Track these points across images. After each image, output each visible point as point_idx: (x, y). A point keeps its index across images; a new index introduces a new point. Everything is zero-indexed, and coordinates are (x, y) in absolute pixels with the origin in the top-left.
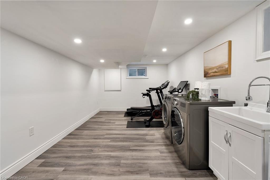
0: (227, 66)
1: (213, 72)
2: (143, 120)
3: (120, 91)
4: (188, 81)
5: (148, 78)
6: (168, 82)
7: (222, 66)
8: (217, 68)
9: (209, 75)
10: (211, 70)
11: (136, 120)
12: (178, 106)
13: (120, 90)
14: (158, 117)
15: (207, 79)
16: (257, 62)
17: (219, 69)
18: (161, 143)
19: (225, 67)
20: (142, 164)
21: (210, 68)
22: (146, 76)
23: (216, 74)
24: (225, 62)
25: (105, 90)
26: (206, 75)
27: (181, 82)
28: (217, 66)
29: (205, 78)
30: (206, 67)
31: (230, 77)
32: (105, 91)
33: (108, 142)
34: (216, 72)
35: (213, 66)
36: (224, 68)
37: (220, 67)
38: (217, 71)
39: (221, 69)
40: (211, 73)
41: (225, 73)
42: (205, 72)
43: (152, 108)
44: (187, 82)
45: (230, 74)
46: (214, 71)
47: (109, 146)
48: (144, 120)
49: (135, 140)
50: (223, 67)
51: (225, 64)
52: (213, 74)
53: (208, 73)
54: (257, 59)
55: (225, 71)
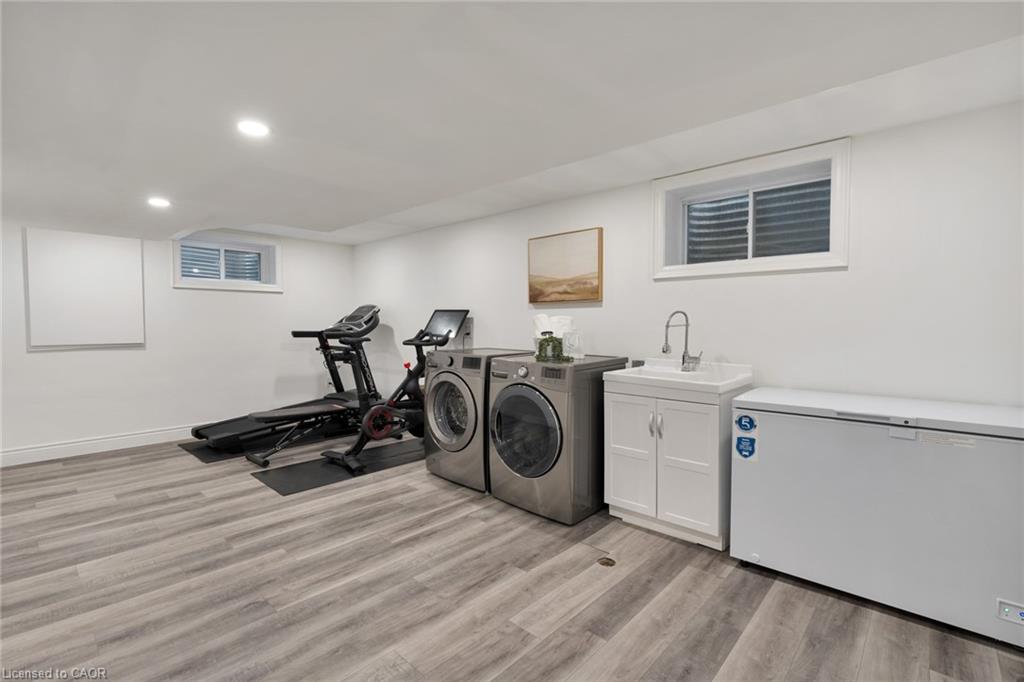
0: (595, 283)
1: (558, 293)
2: (317, 456)
3: (139, 346)
4: (467, 312)
5: (281, 293)
6: (376, 310)
7: (583, 281)
8: (571, 283)
9: (547, 299)
10: (553, 287)
11: (283, 462)
12: (532, 380)
13: (141, 341)
14: (383, 432)
15: (536, 308)
16: (654, 282)
17: (577, 287)
18: (456, 500)
19: (592, 284)
20: (477, 558)
21: (547, 280)
22: (274, 283)
23: (568, 297)
24: (591, 274)
25: (33, 344)
26: (536, 297)
27: (436, 311)
28: (570, 280)
29: (531, 305)
30: (535, 277)
31: (601, 306)
32: (29, 352)
33: (282, 557)
34: (566, 293)
35: (560, 277)
36: (589, 286)
37: (577, 281)
38: (569, 290)
39: (582, 286)
40: (552, 293)
41: (592, 297)
42: (531, 288)
43: (360, 404)
44: (464, 314)
45: (601, 301)
46: (561, 289)
47: (305, 566)
48: (322, 455)
49: (376, 519)
50: (585, 283)
51: (590, 277)
52: (558, 297)
53: (541, 293)
54: (656, 277)
55: (592, 293)
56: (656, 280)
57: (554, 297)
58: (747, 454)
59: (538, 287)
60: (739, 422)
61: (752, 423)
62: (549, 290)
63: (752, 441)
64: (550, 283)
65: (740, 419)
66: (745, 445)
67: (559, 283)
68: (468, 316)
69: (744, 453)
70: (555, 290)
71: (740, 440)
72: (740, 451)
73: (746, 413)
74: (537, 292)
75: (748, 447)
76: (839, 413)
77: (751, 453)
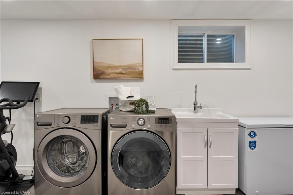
0: (141, 69)
1: (116, 73)
4: (38, 83)
7: (134, 67)
8: (125, 68)
9: (107, 77)
10: (112, 69)
16: (173, 70)
17: (129, 70)
19: (138, 69)
21: (107, 65)
23: (122, 76)
24: (138, 63)
28: (124, 66)
30: (99, 63)
34: (122, 73)
36: (137, 70)
37: (129, 67)
38: (123, 72)
39: (132, 70)
40: (111, 73)
41: (139, 76)
44: (36, 84)
45: (143, 79)
46: (118, 71)
50: (135, 69)
51: (137, 65)
52: (116, 75)
53: (103, 73)
54: (174, 68)
55: (139, 74)
56: (174, 69)
57: (112, 76)
58: (253, 148)
59: (101, 69)
60: (250, 134)
61: (255, 134)
62: (109, 71)
63: (255, 142)
64: (109, 67)
65: (250, 133)
66: (252, 144)
67: (116, 67)
68: (39, 86)
69: (252, 148)
70: (112, 71)
71: (250, 142)
72: (250, 147)
73: (252, 130)
74: (99, 72)
75: (253, 145)
76: (286, 125)
77: (255, 147)
